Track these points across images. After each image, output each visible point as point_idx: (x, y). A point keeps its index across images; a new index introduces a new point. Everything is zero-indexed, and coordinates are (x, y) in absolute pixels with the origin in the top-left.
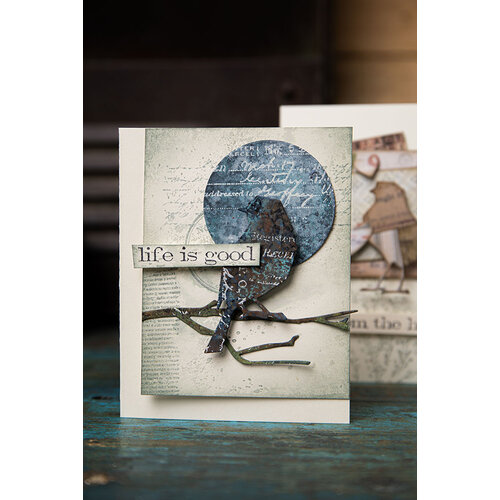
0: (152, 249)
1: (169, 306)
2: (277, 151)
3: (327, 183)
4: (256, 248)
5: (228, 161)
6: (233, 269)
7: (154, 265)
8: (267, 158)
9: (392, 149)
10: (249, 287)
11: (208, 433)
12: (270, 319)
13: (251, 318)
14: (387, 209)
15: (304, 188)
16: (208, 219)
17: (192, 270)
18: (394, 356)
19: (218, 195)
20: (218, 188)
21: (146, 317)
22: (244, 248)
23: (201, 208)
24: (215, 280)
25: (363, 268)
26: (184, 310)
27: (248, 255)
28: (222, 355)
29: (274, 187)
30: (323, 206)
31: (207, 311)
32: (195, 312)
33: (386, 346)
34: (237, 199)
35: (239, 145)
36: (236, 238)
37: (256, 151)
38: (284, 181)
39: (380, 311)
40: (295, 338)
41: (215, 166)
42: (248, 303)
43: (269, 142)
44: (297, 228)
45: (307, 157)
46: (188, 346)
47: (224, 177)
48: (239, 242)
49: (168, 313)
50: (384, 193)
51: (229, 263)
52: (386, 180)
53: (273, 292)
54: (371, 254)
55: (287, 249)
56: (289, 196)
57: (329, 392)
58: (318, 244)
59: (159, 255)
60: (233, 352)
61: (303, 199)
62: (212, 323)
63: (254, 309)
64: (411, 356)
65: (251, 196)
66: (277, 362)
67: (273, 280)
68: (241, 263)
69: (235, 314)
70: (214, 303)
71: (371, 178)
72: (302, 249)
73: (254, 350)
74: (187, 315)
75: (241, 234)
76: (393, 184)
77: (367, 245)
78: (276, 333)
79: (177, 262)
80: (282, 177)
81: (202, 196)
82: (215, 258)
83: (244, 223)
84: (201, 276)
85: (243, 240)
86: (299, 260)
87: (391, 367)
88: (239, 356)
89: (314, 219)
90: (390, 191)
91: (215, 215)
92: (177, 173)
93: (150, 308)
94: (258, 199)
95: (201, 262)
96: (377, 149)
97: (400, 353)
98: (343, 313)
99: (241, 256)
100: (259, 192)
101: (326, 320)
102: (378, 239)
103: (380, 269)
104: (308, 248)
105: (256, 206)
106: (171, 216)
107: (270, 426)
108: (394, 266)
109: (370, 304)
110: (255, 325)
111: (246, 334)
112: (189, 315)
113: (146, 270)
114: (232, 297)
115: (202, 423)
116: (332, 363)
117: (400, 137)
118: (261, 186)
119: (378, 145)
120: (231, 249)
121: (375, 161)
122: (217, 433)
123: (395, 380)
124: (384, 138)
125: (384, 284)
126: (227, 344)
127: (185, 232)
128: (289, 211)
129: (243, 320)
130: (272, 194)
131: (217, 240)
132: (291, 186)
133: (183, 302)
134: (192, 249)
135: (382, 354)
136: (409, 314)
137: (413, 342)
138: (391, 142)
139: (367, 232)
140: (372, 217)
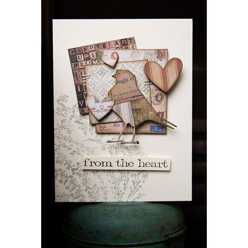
9: (127, 48)
14: (124, 88)
18: (130, 184)
25: (109, 127)
33: (125, 178)
39: (120, 156)
50: (122, 77)
52: (123, 68)
54: (113, 118)
64: (141, 183)
71: (114, 67)
76: (128, 71)
77: (111, 111)
87: (128, 192)
90: (126, 76)
96: (117, 48)
97: (134, 182)
102: (118, 107)
108: (129, 125)
109: (114, 151)
117: (132, 40)
119: (117, 46)
121: (115, 56)
123: (130, 200)
124: (121, 40)
125: (123, 137)
135: (122, 183)
136: (139, 157)
137: (142, 174)
138: (126, 43)
139: (111, 103)
140: (114, 93)
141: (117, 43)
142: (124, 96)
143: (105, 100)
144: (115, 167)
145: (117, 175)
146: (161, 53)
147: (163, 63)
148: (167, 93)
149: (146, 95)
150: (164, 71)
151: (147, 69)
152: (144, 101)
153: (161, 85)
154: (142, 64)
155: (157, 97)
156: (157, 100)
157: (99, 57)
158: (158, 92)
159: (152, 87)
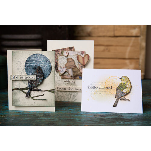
0: (14, 76)
1: (18, 88)
2: (39, 56)
3: (50, 63)
4: (35, 76)
5: (29, 58)
6: (31, 80)
7: (14, 79)
8: (38, 57)
9: (71, 50)
10: (34, 84)
11: (25, 114)
12: (38, 90)
13: (34, 90)
14: (70, 64)
15: (45, 64)
16: (25, 70)
17: (22, 80)
18: (72, 96)
19: (28, 65)
20: (28, 63)
21: (13, 90)
22: (33, 76)
23: (24, 68)
24: (27, 82)
25: (65, 77)
26: (21, 88)
27: (34, 78)
28: (29, 98)
29: (39, 63)
30: (49, 67)
31: (26, 89)
32: (23, 89)
33: (70, 94)
34: (31, 66)
35: (32, 54)
36: (31, 74)
37: (35, 56)
38: (41, 62)
39: (69, 86)
40: (44, 94)
41: (27, 59)
42: (34, 87)
43: (38, 54)
44: (44, 72)
45: (46, 57)
46: (22, 96)
47: (29, 61)
48: (32, 75)
49: (18, 89)
50: (69, 60)
51: (30, 79)
52: (70, 57)
53: (39, 85)
54: (67, 74)
55: (41, 76)
56: (42, 65)
57: (50, 105)
58: (48, 75)
59: (15, 77)
60: (31, 97)
61: (45, 66)
62: (27, 91)
63: (35, 88)
64: (76, 96)
65: (34, 65)
66: (40, 99)
67: (39, 83)
68: (32, 79)
69: (31, 89)
70: (27, 87)
71: (67, 57)
72: (45, 76)
73: (35, 97)
74: (22, 90)
75: (32, 73)
76: (71, 58)
77: (66, 72)
78: (40, 93)
79: (19, 79)
80: (41, 61)
81: (24, 65)
82: (27, 78)
83: (33, 71)
84: (24, 81)
85: (33, 74)
86: (44, 78)
87: (71, 98)
88: (32, 98)
89: (47, 70)
90: (71, 60)
91: (27, 69)
92: (19, 60)
93: (14, 88)
94: (35, 66)
95: (24, 79)
96: (68, 50)
98: (53, 89)
99: (32, 78)
100: (36, 64)
101: (50, 91)
102: (68, 70)
103: (69, 77)
104: (46, 76)
105: (35, 68)
106: (18, 69)
107: (38, 112)
108: (71, 76)
109: (67, 85)
110: (35, 92)
111: (33, 94)
112: (22, 89)
113: (13, 80)
114: (30, 86)
115: (25, 112)
116: (51, 99)
117: (73, 48)
118: (36, 63)
120: (30, 76)
121: (67, 53)
122: (27, 114)
123: (72, 101)
124: (69, 48)
125: (69, 80)
126: (30, 95)
127: (21, 72)
128: (42, 68)
129: (33, 90)
130: (38, 65)
131: (28, 74)
132: (43, 63)
133: (21, 87)
134: (22, 76)
135: (70, 95)
136: (75, 87)
137: (76, 93)
138: (71, 49)
139: (66, 69)
140: (67, 66)
141: (68, 48)
142: (70, 67)
143: (64, 68)
144: (67, 90)
145: (68, 93)
146: (83, 52)
147: (83, 56)
148: (84, 66)
149: (78, 66)
150: (83, 58)
151: (78, 57)
152: (77, 68)
153: (82, 63)
154: (76, 56)
155: (81, 67)
156: (81, 68)
157: (62, 53)
158: (82, 65)
159: (80, 63)
